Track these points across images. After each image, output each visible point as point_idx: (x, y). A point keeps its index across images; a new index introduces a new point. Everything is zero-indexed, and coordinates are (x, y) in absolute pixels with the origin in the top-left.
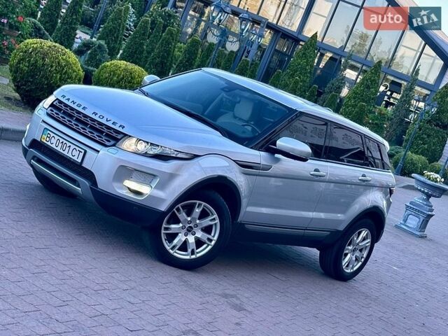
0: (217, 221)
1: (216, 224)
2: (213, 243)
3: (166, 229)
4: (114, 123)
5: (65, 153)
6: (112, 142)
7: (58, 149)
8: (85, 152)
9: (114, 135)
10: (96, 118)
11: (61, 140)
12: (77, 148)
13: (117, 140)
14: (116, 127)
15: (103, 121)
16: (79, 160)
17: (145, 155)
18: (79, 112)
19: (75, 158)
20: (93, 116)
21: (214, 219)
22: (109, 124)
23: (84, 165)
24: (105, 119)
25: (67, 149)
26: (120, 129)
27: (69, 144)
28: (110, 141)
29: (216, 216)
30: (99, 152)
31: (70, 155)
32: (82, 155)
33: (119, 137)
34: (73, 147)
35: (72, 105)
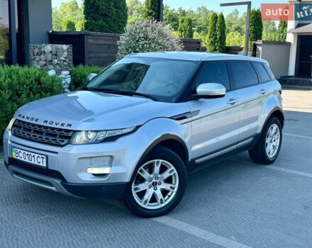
0: (175, 171)
1: (174, 174)
2: (176, 189)
3: (136, 189)
4: (62, 125)
5: (32, 162)
6: (66, 141)
7: (26, 160)
8: (47, 156)
9: (66, 134)
10: (48, 125)
11: (26, 153)
12: (40, 156)
13: (69, 138)
14: (65, 127)
15: (54, 126)
16: (45, 165)
17: (96, 142)
18: (34, 125)
19: (41, 164)
20: (45, 124)
21: (172, 171)
22: (59, 126)
23: (49, 168)
24: (54, 123)
25: (33, 158)
26: (69, 128)
27: (32, 154)
28: (63, 141)
29: (173, 168)
30: (57, 153)
31: (36, 163)
32: (45, 160)
33: (70, 134)
34: (36, 155)
35: (27, 120)
